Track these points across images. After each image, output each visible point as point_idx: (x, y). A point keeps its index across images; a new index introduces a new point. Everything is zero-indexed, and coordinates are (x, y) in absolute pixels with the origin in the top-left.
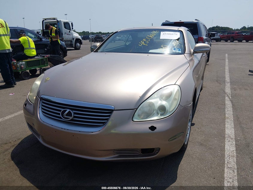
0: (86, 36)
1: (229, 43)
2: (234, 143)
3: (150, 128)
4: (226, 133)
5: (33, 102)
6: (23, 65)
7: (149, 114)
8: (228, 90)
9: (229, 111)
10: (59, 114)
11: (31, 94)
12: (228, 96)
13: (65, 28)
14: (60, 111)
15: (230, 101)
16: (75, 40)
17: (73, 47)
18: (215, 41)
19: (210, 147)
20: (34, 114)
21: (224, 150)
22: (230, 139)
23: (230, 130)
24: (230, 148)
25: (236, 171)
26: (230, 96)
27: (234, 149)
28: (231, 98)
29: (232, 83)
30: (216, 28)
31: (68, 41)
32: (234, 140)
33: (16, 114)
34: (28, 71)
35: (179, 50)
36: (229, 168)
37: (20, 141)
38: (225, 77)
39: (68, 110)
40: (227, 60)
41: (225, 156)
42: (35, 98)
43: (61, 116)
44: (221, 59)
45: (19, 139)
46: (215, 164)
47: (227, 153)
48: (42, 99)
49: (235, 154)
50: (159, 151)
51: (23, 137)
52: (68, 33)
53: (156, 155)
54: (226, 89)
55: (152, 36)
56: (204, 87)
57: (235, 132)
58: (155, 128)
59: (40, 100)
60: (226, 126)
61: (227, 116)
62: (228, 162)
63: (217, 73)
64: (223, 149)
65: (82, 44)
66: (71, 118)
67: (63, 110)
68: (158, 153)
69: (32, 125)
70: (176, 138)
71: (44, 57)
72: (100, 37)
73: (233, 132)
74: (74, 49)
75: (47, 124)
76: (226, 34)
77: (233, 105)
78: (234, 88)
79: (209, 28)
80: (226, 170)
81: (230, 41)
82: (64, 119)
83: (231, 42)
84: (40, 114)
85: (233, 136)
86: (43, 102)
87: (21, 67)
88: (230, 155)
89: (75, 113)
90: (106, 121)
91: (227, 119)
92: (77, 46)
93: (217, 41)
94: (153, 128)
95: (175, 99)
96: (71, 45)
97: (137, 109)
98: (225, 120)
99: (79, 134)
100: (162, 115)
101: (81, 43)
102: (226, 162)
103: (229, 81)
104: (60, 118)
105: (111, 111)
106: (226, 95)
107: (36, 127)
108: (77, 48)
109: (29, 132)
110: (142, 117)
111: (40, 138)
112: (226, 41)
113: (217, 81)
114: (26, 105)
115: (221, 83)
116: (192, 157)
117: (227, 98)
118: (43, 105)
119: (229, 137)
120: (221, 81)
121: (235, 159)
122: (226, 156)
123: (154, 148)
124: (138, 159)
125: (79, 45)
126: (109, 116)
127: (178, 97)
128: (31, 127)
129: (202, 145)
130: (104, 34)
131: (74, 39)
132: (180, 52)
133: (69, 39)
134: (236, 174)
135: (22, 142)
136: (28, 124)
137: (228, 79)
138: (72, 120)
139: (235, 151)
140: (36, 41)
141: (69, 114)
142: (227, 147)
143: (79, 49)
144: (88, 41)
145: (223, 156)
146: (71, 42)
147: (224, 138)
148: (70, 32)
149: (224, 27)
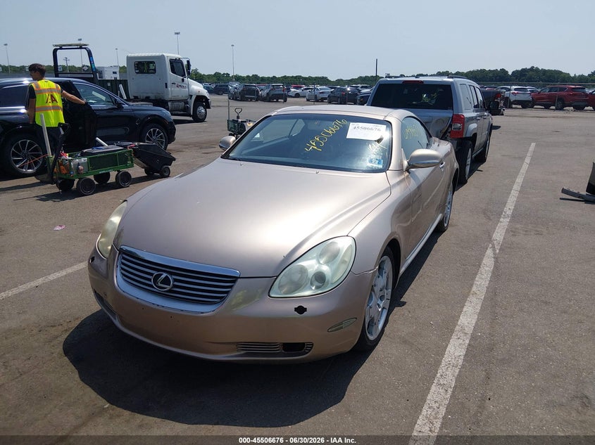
0: (221, 86)
1: (552, 112)
2: (467, 342)
3: (296, 309)
4: (459, 323)
5: (107, 255)
6: (82, 164)
7: (298, 286)
8: (499, 235)
9: (482, 281)
10: (150, 280)
11: (103, 240)
12: (493, 247)
13: (173, 71)
14: (152, 274)
15: (494, 257)
16: (194, 98)
17: (190, 116)
18: (520, 107)
19: (420, 346)
20: (108, 276)
21: (443, 355)
22: (462, 335)
23: (468, 318)
24: (456, 350)
25: (450, 391)
26: (497, 247)
27: (463, 352)
28: (498, 251)
29: (515, 218)
30: (531, 73)
31: (179, 101)
32: (469, 336)
33: (69, 270)
34: (92, 177)
35: (379, 163)
36: (440, 384)
37: (78, 322)
38: (505, 204)
39: (164, 275)
40: (528, 160)
41: (441, 364)
42: (110, 248)
43: (152, 283)
44: (515, 158)
45: (77, 319)
46: (418, 376)
47: (446, 359)
48: (122, 251)
49: (461, 362)
50: (311, 348)
51: (84, 316)
52: (180, 84)
53: (307, 355)
54: (496, 230)
55: (332, 131)
56: (452, 226)
57: (476, 322)
58: (305, 310)
59: (119, 254)
60: (465, 309)
61: (474, 289)
62: (442, 376)
63: (492, 193)
64: (441, 352)
65: (209, 108)
66: (168, 287)
67: (156, 273)
68: (310, 350)
69: (103, 296)
70: (342, 328)
71: (125, 147)
72: (254, 90)
73: (474, 322)
74: (191, 119)
75: (130, 296)
76: (547, 92)
77: (496, 267)
78: (513, 229)
79: (513, 72)
80: (433, 388)
81: (554, 107)
82: (156, 289)
83: (556, 109)
84: (118, 279)
85: (470, 330)
86: (124, 258)
87: (78, 169)
88: (450, 364)
89: (175, 280)
90: (226, 295)
91: (471, 295)
92: (198, 113)
93: (524, 107)
94: (301, 310)
95: (343, 262)
96: (185, 111)
97: (277, 277)
98: (467, 297)
99: (181, 315)
100: (318, 288)
101: (207, 106)
102: (438, 375)
103: (509, 213)
104: (151, 286)
105: (234, 279)
106: (490, 245)
107: (109, 300)
108: (198, 119)
109: (96, 307)
110: (285, 289)
111: (115, 319)
112: (547, 107)
113: (485, 212)
114: (93, 259)
115: (492, 217)
116: (381, 363)
117: (489, 252)
118: (123, 264)
119: (463, 330)
120: (491, 212)
121: (457, 371)
122: (443, 363)
123: (304, 344)
124: (277, 360)
125: (203, 111)
126: (231, 287)
127: (349, 259)
128: (100, 298)
129: (405, 342)
130: (263, 79)
131: (191, 96)
132: (381, 166)
133: (180, 97)
134: (448, 396)
135: (83, 324)
136: (95, 292)
137: (509, 208)
138: (170, 291)
139: (462, 357)
140: (109, 109)
141: (166, 281)
142: (450, 348)
143: (202, 120)
144: (225, 97)
145: (438, 363)
146: (186, 102)
147: (452, 331)
148: (183, 80)
149: (549, 70)
